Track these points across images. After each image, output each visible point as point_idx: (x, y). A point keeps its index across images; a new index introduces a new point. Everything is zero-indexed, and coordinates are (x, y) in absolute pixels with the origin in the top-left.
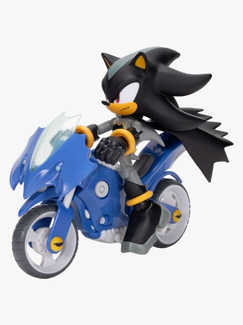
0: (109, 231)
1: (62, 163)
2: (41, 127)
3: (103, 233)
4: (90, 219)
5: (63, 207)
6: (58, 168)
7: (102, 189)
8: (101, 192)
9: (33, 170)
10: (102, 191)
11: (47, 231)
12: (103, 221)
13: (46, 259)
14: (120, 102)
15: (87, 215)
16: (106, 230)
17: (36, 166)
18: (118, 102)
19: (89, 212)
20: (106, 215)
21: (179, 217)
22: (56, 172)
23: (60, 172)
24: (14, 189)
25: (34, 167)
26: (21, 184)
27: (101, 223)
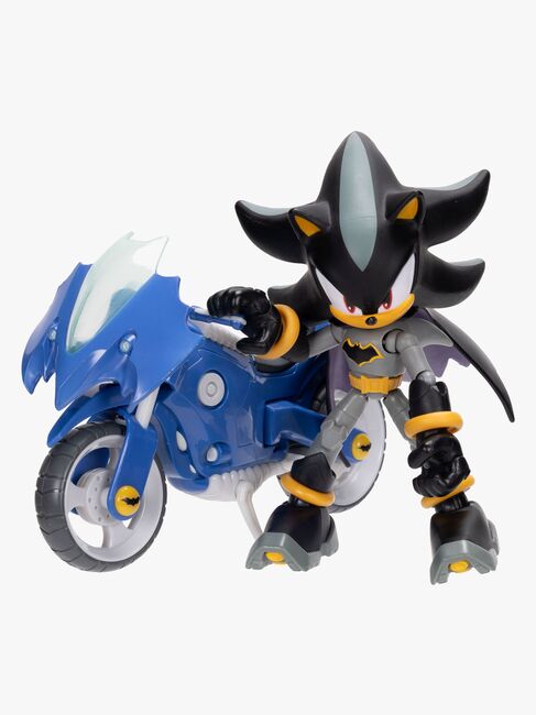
0: (225, 476)
1: (133, 337)
2: (84, 263)
3: (214, 480)
4: (187, 452)
5: (137, 425)
6: (125, 347)
7: (211, 388)
9: (73, 350)
10: (211, 393)
11: (101, 479)
12: (213, 455)
13: (111, 531)
15: (182, 444)
16: (220, 474)
17: (78, 343)
19: (185, 436)
20: (220, 443)
22: (122, 353)
23: (130, 353)
24: (31, 391)
25: (74, 344)
26: (47, 380)
27: (209, 460)
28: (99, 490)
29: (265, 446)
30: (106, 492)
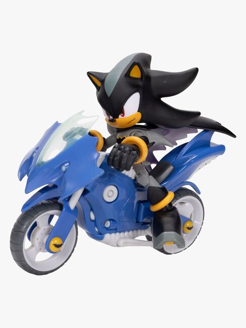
1: (68, 164)
3: (107, 236)
4: (95, 221)
5: (69, 208)
6: (64, 168)
8: (109, 197)
9: (39, 165)
10: (110, 195)
11: (46, 230)
12: (108, 224)
14: (125, 116)
15: (93, 217)
16: (110, 233)
17: (43, 162)
18: (123, 116)
19: (94, 214)
20: (113, 220)
21: (190, 229)
25: (40, 162)
27: (106, 226)
28: (43, 235)
29: (137, 222)
30: (47, 236)
